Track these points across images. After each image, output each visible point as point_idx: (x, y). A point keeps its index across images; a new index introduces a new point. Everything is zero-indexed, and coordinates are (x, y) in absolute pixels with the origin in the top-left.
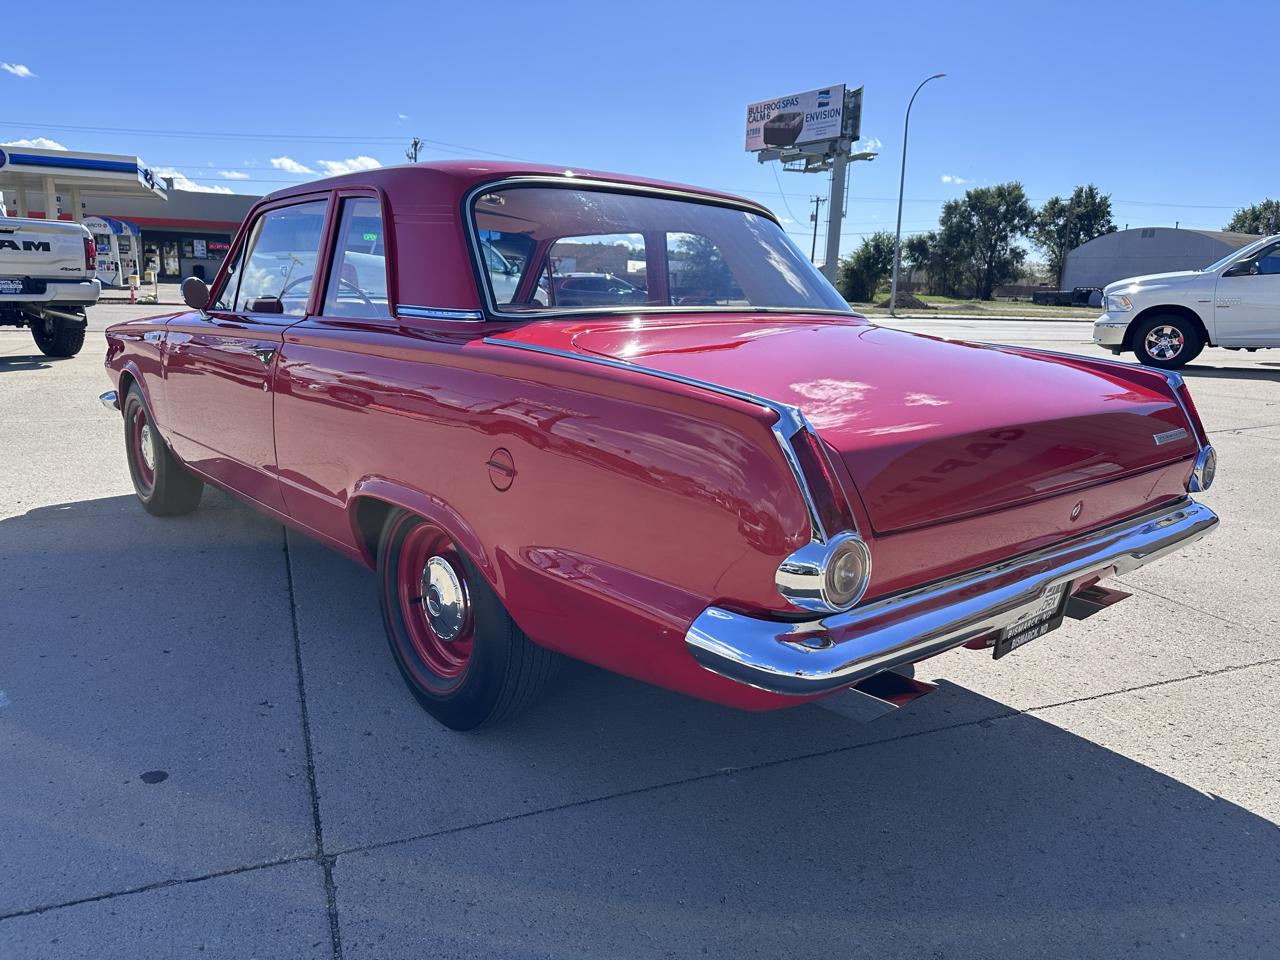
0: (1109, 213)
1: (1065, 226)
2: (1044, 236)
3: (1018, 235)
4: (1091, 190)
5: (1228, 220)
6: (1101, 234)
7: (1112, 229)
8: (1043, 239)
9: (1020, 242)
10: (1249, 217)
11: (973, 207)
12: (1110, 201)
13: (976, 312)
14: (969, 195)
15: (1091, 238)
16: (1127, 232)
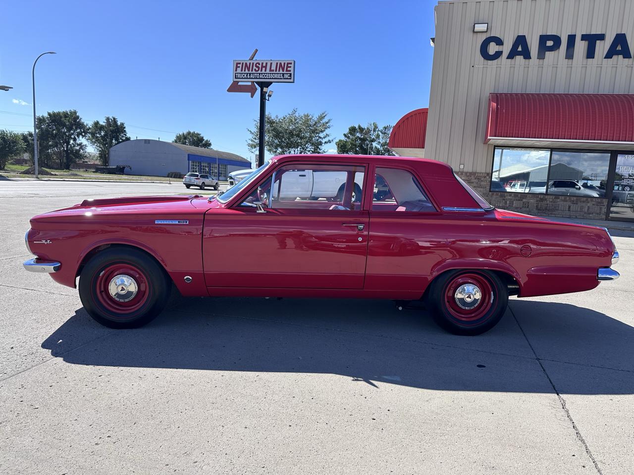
0: (125, 131)
1: (105, 135)
2: (94, 139)
3: (81, 137)
4: (114, 119)
5: (174, 138)
6: (123, 141)
7: (128, 139)
8: (94, 140)
9: (82, 140)
10: (183, 138)
11: (53, 121)
12: (125, 125)
13: (79, 177)
14: (49, 114)
15: (119, 142)
16: (137, 141)
